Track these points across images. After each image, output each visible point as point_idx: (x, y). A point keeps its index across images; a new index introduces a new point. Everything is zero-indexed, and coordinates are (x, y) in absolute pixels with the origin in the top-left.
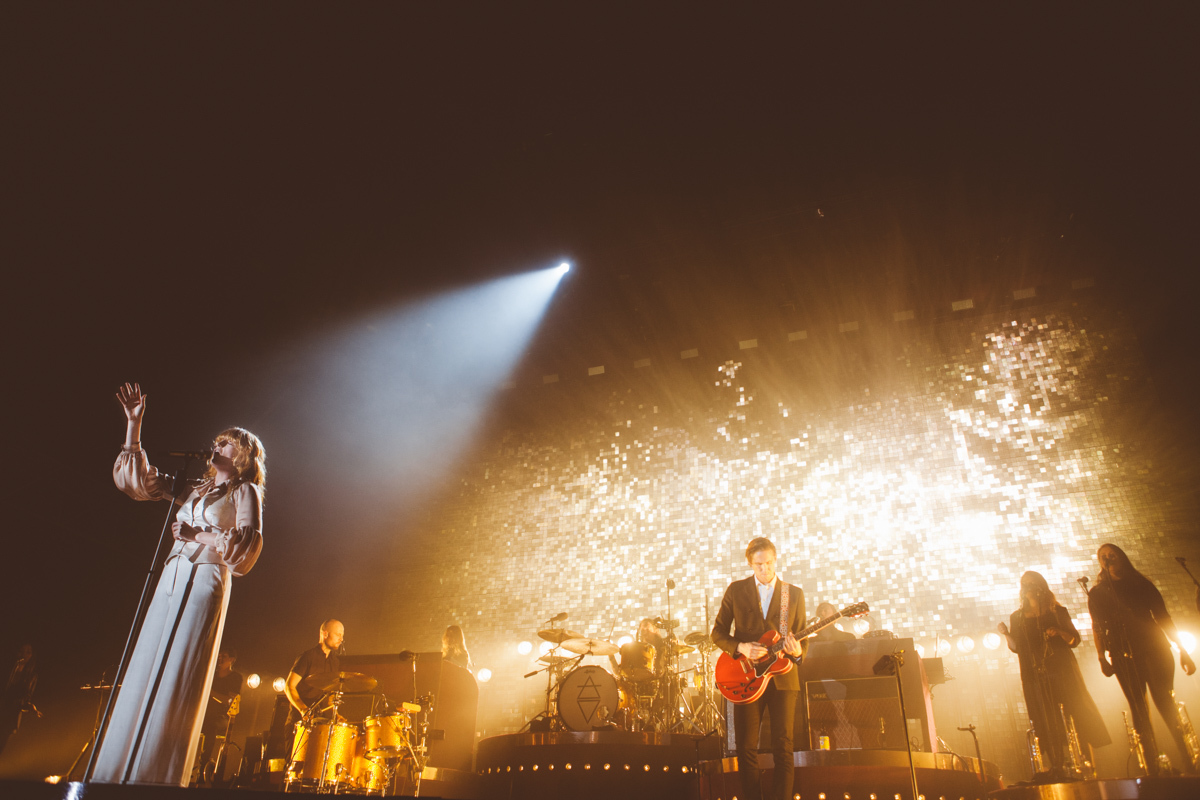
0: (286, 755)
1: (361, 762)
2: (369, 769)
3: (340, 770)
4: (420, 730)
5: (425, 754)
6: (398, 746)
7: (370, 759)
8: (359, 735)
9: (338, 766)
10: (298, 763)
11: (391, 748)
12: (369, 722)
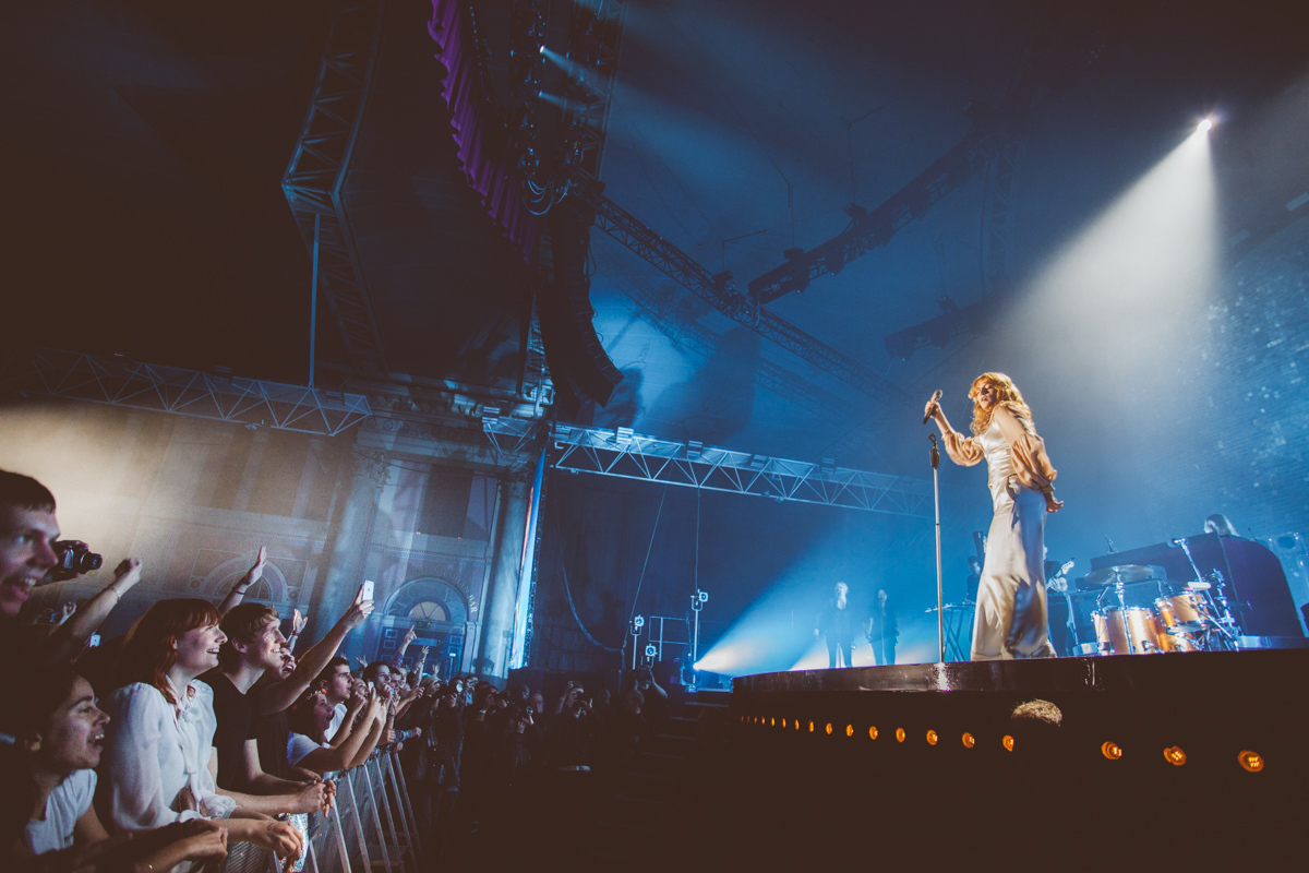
0: (1093, 638)
1: (1167, 638)
2: (1178, 643)
3: (1147, 646)
4: (1218, 603)
5: (1233, 624)
6: (1199, 620)
7: (1173, 634)
8: (1155, 615)
9: (1143, 643)
10: (1105, 644)
11: (1191, 623)
12: (1159, 603)
